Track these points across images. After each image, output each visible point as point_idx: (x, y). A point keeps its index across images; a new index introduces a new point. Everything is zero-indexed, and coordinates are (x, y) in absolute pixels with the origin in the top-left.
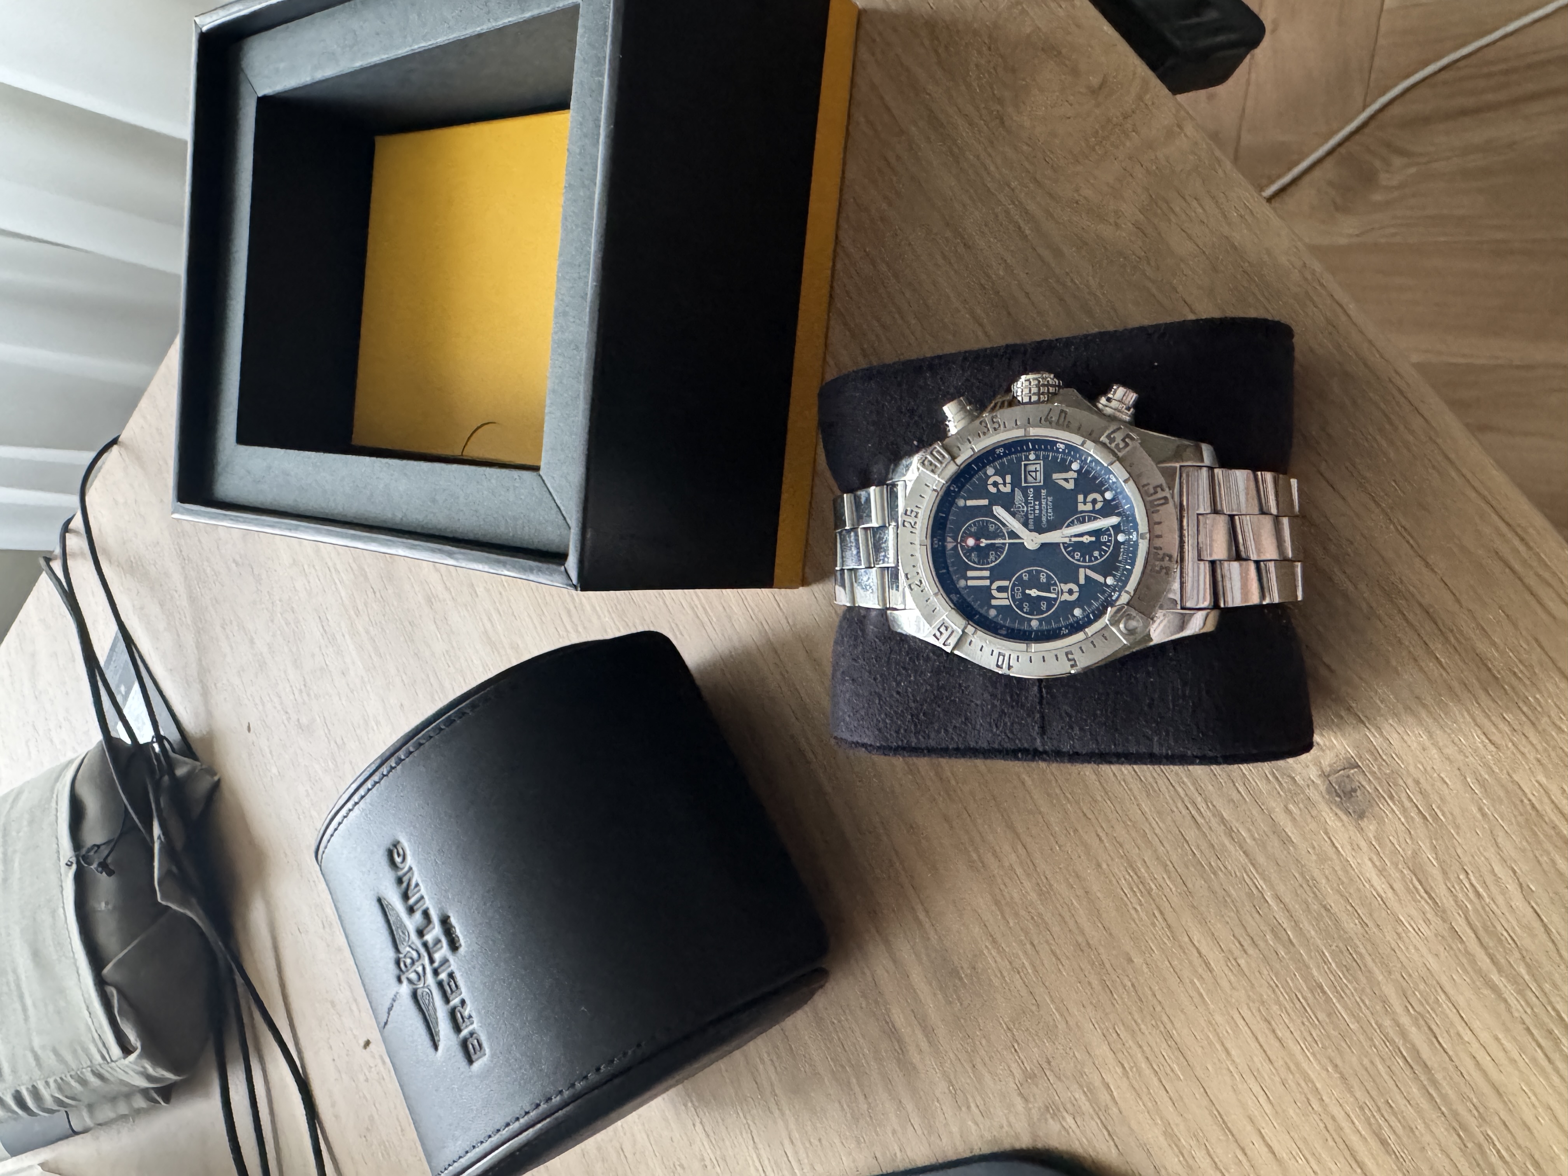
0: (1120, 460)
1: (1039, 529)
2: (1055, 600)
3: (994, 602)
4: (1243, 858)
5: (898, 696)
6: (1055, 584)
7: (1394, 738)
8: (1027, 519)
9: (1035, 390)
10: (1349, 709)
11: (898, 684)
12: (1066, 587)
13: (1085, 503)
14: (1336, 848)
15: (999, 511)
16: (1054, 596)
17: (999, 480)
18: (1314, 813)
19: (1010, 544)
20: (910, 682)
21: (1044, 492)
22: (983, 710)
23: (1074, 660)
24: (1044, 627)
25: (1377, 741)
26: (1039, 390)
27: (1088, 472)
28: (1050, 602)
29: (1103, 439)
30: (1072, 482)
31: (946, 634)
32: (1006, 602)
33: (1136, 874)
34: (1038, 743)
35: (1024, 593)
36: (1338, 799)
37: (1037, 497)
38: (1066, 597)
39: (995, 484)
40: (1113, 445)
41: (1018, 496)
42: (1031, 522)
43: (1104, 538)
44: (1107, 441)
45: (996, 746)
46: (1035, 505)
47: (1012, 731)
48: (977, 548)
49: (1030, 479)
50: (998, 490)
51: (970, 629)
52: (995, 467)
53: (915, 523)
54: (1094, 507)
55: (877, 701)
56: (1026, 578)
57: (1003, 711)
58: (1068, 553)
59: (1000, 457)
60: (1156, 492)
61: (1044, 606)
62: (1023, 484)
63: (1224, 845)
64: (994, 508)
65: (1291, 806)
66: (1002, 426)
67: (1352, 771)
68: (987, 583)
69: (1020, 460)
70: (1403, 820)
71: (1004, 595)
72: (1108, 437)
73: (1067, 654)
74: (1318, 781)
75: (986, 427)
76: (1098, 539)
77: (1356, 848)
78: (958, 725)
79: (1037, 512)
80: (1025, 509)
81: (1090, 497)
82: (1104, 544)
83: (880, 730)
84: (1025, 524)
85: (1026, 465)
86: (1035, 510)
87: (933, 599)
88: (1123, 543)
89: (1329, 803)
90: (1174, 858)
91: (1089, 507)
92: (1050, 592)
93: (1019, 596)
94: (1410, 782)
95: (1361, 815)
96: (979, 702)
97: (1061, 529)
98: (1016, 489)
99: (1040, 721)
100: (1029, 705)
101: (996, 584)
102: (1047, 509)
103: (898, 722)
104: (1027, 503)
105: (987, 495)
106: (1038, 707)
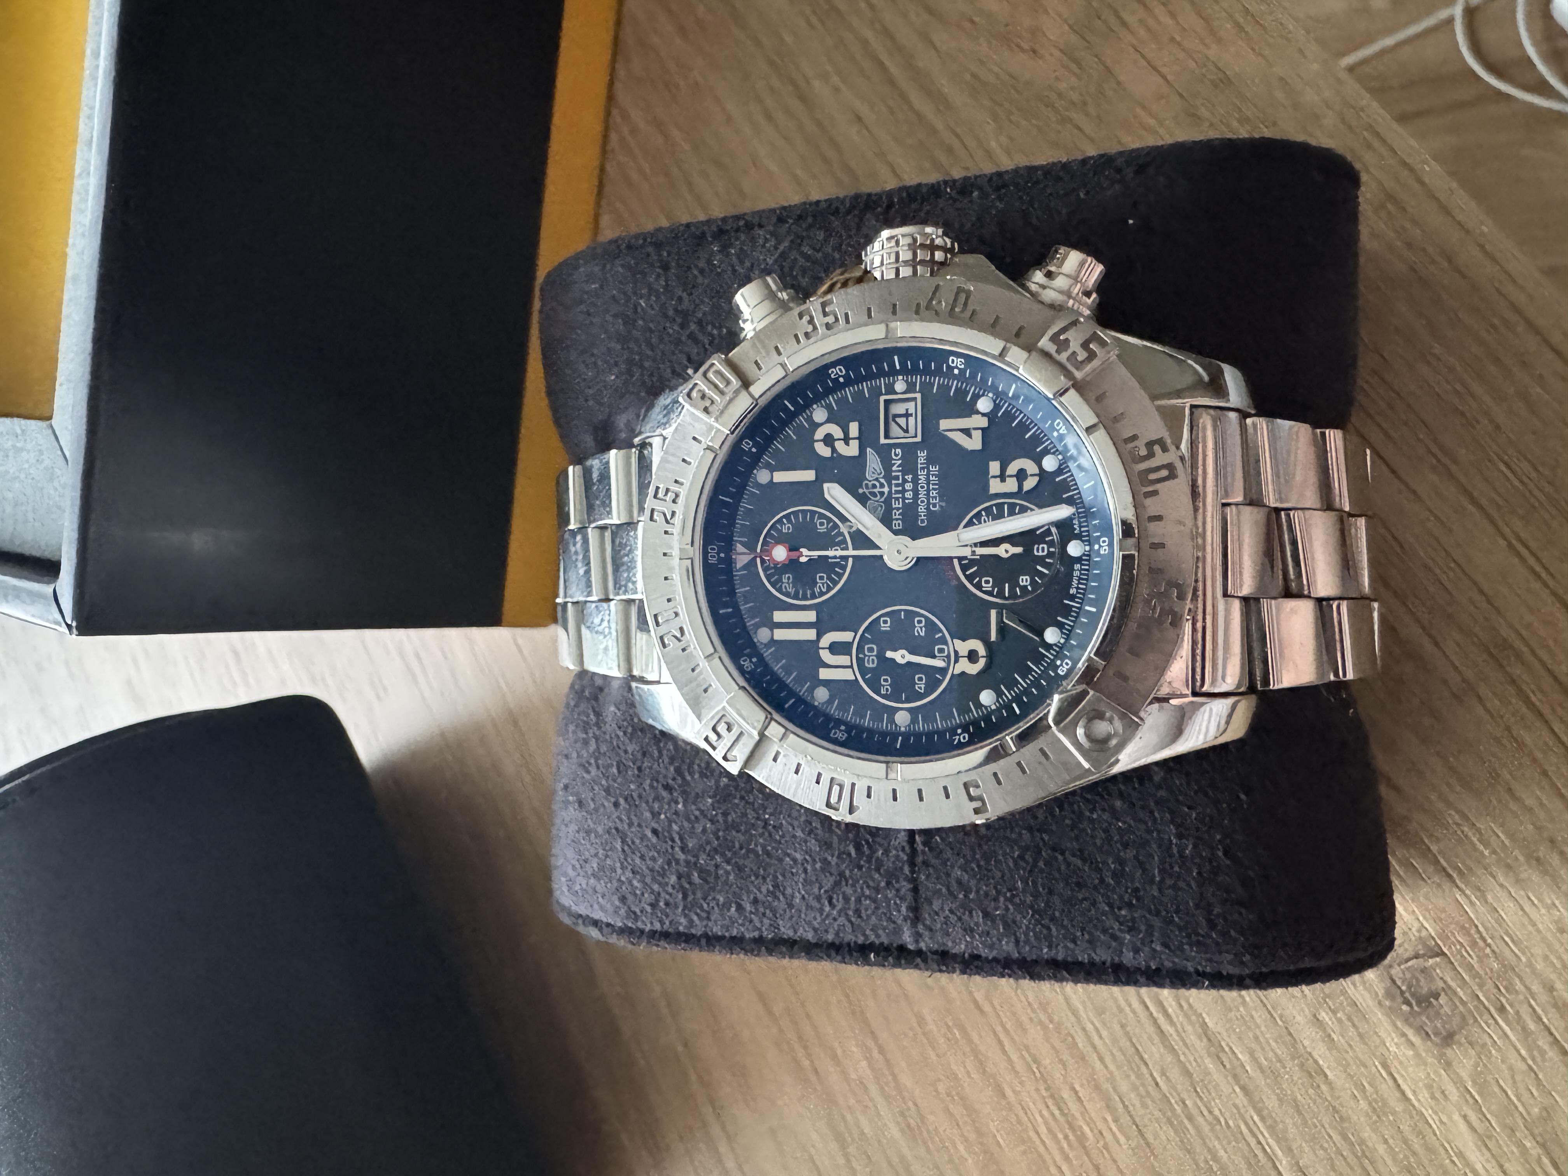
0: (1079, 387)
1: (913, 531)
2: (943, 671)
3: (824, 674)
4: (1241, 1099)
5: (654, 840)
6: (943, 641)
7: (1508, 911)
8: (889, 510)
9: (904, 255)
11: (655, 815)
12: (964, 647)
13: (1002, 477)
14: (1403, 1093)
15: (834, 493)
16: (939, 663)
17: (836, 431)
18: (1364, 1027)
19: (855, 557)
20: (676, 813)
21: (922, 455)
22: (805, 870)
23: (980, 799)
24: (921, 726)
25: (1476, 911)
26: (915, 255)
27: (1009, 416)
28: (933, 676)
29: (1044, 343)
30: (977, 435)
31: (728, 738)
32: (847, 675)
34: (907, 938)
35: (881, 657)
36: (1405, 1008)
37: (909, 467)
38: (965, 666)
39: (829, 440)
40: (1063, 357)
41: (873, 462)
42: (896, 515)
43: (1040, 550)
44: (1052, 348)
45: (830, 937)
46: (905, 481)
47: (857, 912)
48: (792, 565)
49: (895, 430)
50: (834, 450)
51: (775, 730)
52: (829, 407)
53: (673, 514)
54: (1020, 487)
55: (618, 845)
56: (885, 627)
57: (841, 874)
58: (970, 578)
59: (838, 386)
60: (1151, 455)
61: (921, 687)
62: (883, 441)
63: (1207, 1073)
64: (826, 486)
65: (1324, 1016)
66: (842, 321)
67: (1431, 961)
68: (810, 634)
69: (876, 393)
70: (1523, 1052)
71: (844, 660)
72: (1054, 339)
73: (966, 786)
75: (811, 321)
76: (1028, 551)
77: (1438, 1095)
78: (760, 897)
79: (909, 495)
80: (886, 490)
81: (1013, 468)
82: (1041, 560)
83: (623, 898)
84: (886, 520)
85: (887, 403)
86: (904, 491)
87: (703, 664)
88: (1079, 560)
89: (1391, 1012)
90: (1124, 1087)
91: (1011, 485)
92: (934, 657)
93: (872, 663)
94: (1535, 987)
95: (1448, 1039)
96: (798, 856)
97: (955, 528)
98: (868, 450)
99: (910, 896)
100: (889, 864)
101: (828, 639)
102: (928, 491)
103: (656, 887)
104: (889, 478)
105: (812, 461)
106: (907, 869)
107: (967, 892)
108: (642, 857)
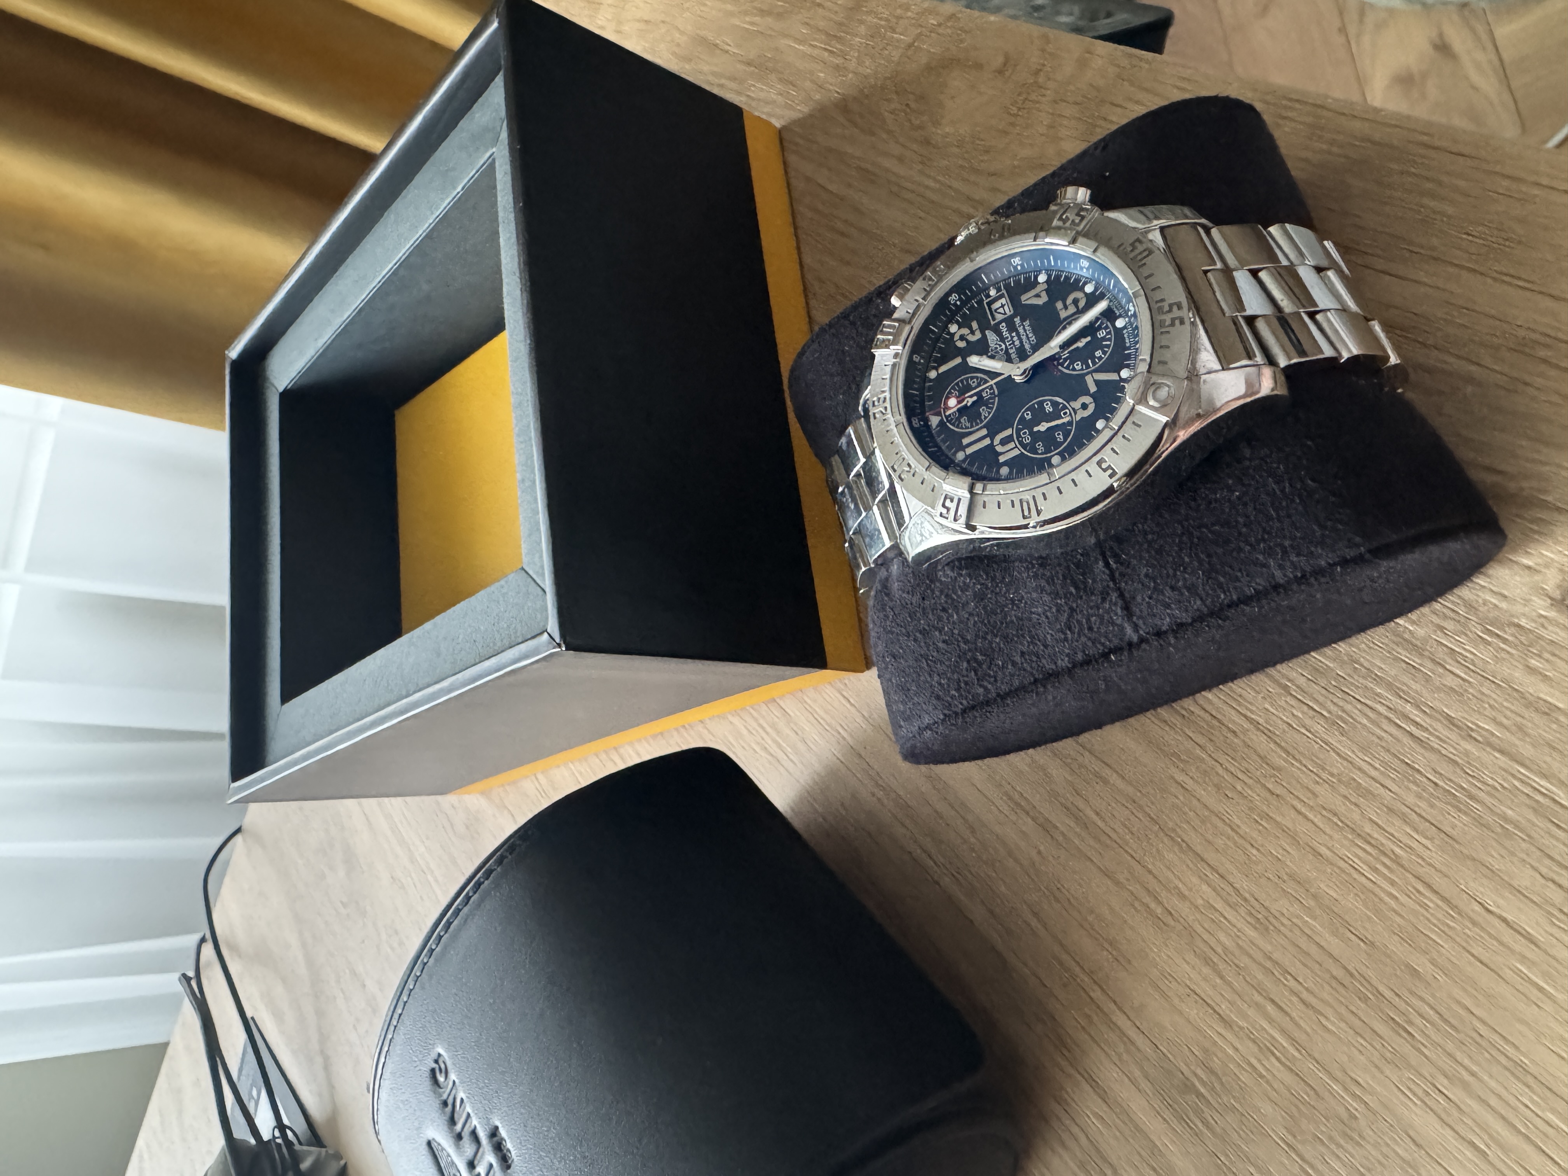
0: (1082, 235)
1: (1023, 356)
2: (1070, 423)
3: (1002, 459)
4: (1503, 760)
6: (1065, 407)
8: (1008, 354)
10: (1545, 505)
12: (1077, 405)
13: (1066, 307)
15: (974, 361)
16: (1066, 420)
17: (965, 331)
19: (996, 385)
21: (1017, 320)
22: (1047, 617)
23: (1110, 467)
27: (1058, 277)
28: (1065, 429)
29: (1056, 223)
30: (1044, 294)
31: (952, 506)
32: (1016, 452)
33: (1369, 843)
35: (1032, 434)
37: (1012, 328)
38: (1081, 414)
39: (962, 338)
40: (1067, 225)
41: (991, 336)
42: (1013, 356)
43: (1101, 334)
44: (1061, 224)
45: (1080, 657)
46: (1012, 337)
47: (1090, 629)
48: (963, 409)
50: (968, 342)
51: (980, 487)
52: (957, 322)
53: (886, 408)
54: (1077, 307)
56: (1029, 417)
58: (1067, 367)
59: (958, 308)
61: (1060, 438)
62: (992, 323)
63: (1467, 753)
64: (968, 359)
68: (987, 441)
69: (980, 302)
71: (1012, 445)
72: (1060, 219)
73: (1099, 464)
75: (930, 279)
76: (1092, 335)
78: (1025, 649)
79: (1017, 343)
80: (1004, 346)
81: (1069, 300)
82: (1104, 339)
83: (938, 698)
84: (1009, 360)
86: (1014, 342)
87: (927, 475)
88: (1125, 327)
90: (1411, 799)
91: (1072, 308)
92: (1062, 418)
93: (1027, 440)
98: (987, 332)
99: (1120, 602)
100: (1099, 586)
101: (998, 438)
102: (1027, 335)
103: (956, 676)
104: (1003, 339)
105: (957, 352)
106: (1111, 584)
107: (1154, 579)
108: (942, 662)
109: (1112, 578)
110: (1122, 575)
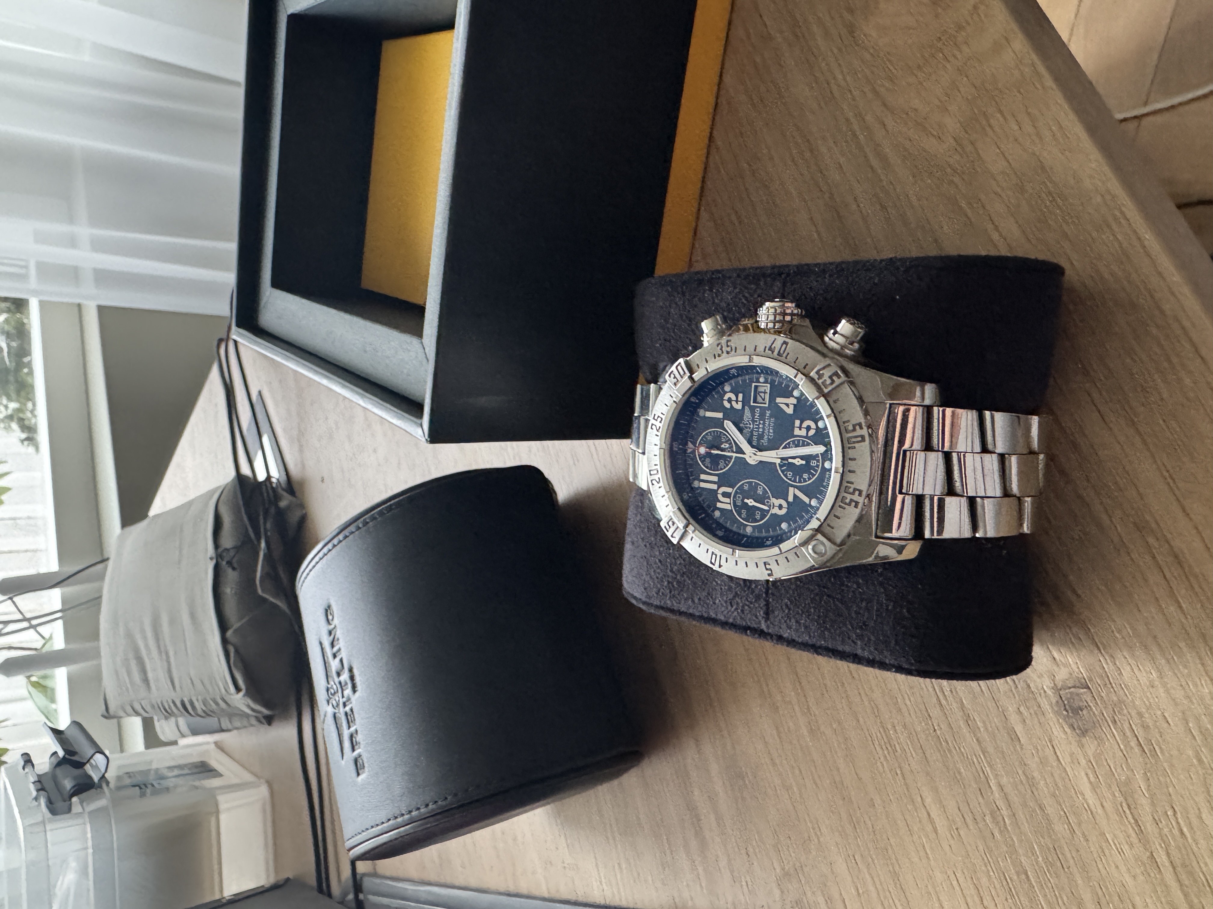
0: (826, 396)
1: (760, 448)
2: (768, 511)
3: (719, 505)
4: (976, 745)
5: (659, 564)
6: (769, 498)
7: (1126, 672)
8: (752, 435)
10: (1087, 631)
11: (660, 553)
12: (777, 502)
13: (800, 428)
14: (1057, 757)
15: (729, 425)
16: (766, 508)
17: (733, 397)
18: (1042, 720)
19: (736, 457)
20: (669, 554)
21: (768, 413)
23: (771, 570)
24: (757, 534)
25: (1109, 667)
27: (804, 401)
28: (764, 513)
29: (813, 374)
30: (792, 407)
31: (673, 528)
32: (728, 507)
33: (886, 734)
34: (763, 626)
35: (743, 500)
36: (1065, 713)
37: (762, 416)
38: (776, 511)
39: (730, 400)
40: (820, 382)
41: (747, 413)
42: (754, 438)
43: (813, 464)
44: (816, 377)
45: (731, 620)
46: (760, 423)
47: (742, 611)
48: (708, 454)
49: (759, 399)
50: (731, 405)
51: (691, 528)
52: (731, 385)
53: (660, 427)
54: (808, 433)
55: (645, 564)
56: (746, 488)
57: (736, 593)
58: (783, 471)
59: (734, 377)
60: (854, 430)
61: (758, 517)
62: (752, 404)
63: (961, 728)
64: (725, 421)
65: (1022, 709)
66: (734, 350)
67: (1082, 690)
68: (715, 487)
69: (751, 381)
70: (1122, 747)
71: (727, 500)
72: (818, 373)
73: (765, 564)
74: (1049, 692)
75: (721, 349)
76: (808, 462)
77: (1075, 761)
79: (761, 430)
81: (805, 425)
82: (813, 468)
84: (750, 441)
85: (756, 387)
86: (759, 428)
87: (667, 496)
88: (828, 469)
89: (1057, 713)
90: (919, 729)
91: (803, 432)
92: (764, 504)
93: (739, 503)
94: (1134, 713)
95: (1084, 733)
96: (719, 582)
97: (778, 449)
98: (746, 407)
99: (764, 608)
100: (757, 592)
101: (723, 489)
102: (769, 429)
103: (659, 586)
104: (754, 421)
105: (722, 409)
106: (764, 595)
107: (789, 609)
108: (654, 571)
109: (767, 593)
110: (773, 594)
